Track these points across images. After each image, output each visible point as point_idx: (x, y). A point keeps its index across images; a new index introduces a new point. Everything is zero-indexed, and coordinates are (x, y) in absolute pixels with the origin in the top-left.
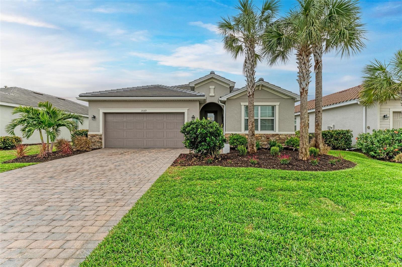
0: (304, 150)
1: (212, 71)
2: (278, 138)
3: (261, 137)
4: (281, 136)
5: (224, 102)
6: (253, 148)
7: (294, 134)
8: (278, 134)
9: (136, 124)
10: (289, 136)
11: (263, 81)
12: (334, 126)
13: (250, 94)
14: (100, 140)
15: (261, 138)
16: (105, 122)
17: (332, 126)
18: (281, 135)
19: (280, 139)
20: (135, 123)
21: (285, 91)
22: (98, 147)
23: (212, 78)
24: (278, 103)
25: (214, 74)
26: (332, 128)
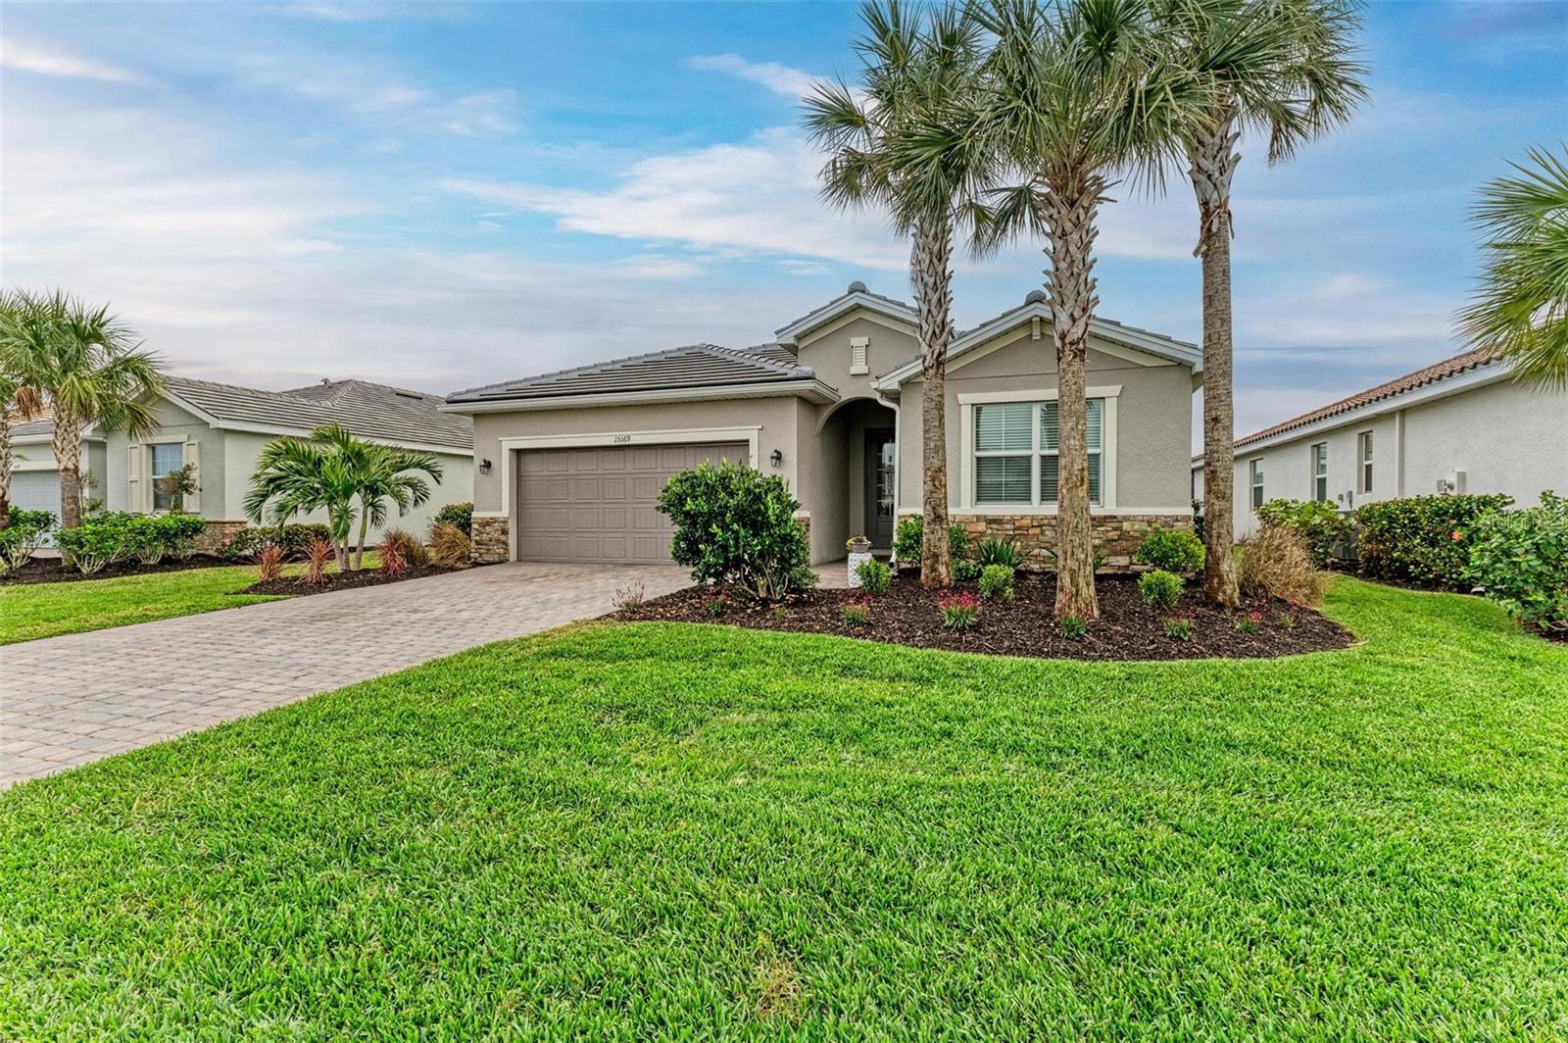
0: (1068, 580)
1: (855, 283)
2: (1113, 535)
3: (1040, 526)
4: (1126, 526)
5: (895, 397)
6: (934, 569)
7: (1189, 517)
8: (1115, 517)
9: (604, 484)
10: (1166, 524)
12: (1462, 476)
14: (503, 538)
15: (1042, 532)
16: (519, 479)
17: (1452, 479)
18: (1126, 518)
19: (1124, 535)
20: (600, 482)
21: (1144, 337)
22: (497, 559)
23: (858, 307)
24: (1116, 389)
25: (865, 292)
26: (1450, 488)
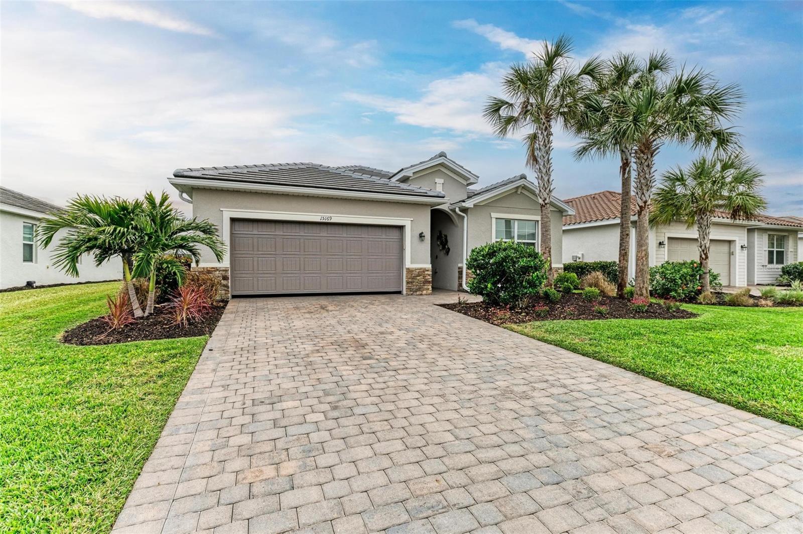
1: (442, 152)
5: (466, 211)
11: (526, 179)
12: (583, 254)
13: (546, 202)
17: (580, 256)
23: (442, 165)
25: (446, 157)
26: (579, 258)
